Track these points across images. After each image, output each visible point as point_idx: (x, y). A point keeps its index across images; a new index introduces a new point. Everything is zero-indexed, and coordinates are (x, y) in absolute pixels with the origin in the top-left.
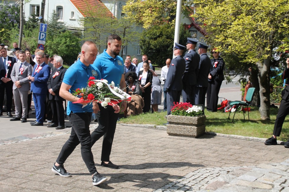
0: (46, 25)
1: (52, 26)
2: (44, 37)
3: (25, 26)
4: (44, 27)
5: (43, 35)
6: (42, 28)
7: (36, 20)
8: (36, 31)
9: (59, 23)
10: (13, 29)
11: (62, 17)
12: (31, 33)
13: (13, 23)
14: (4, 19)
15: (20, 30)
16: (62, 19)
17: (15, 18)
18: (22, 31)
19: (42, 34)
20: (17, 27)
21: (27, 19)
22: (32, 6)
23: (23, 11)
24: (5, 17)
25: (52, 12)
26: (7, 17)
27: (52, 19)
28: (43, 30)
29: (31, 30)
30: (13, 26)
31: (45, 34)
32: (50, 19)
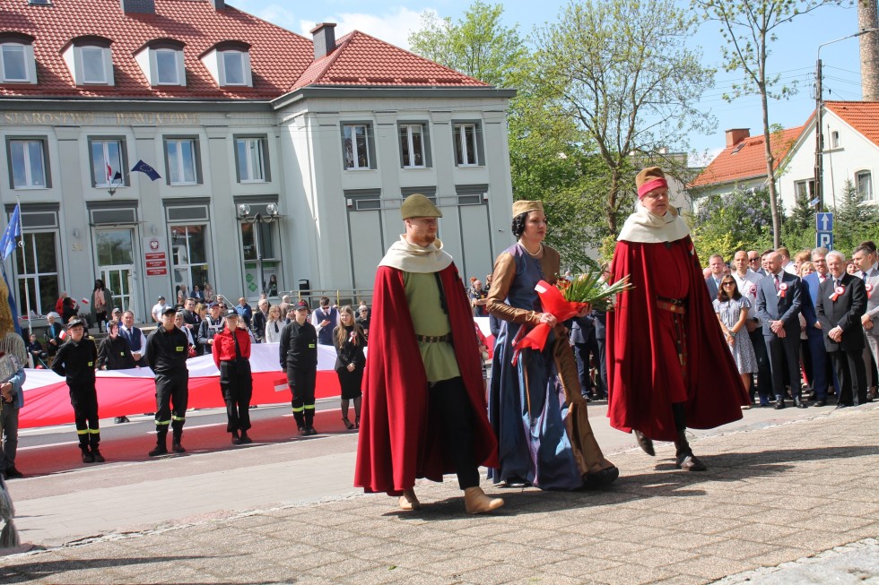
0: (829, 216)
1: (848, 218)
2: (828, 242)
3: (783, 229)
4: (825, 219)
5: (825, 239)
6: (821, 224)
7: (809, 210)
8: (811, 233)
9: (863, 207)
10: (760, 239)
11: (871, 193)
12: (799, 239)
13: (758, 225)
14: (739, 221)
15: (775, 237)
16: (871, 199)
17: (764, 214)
18: (779, 239)
19: (822, 236)
20: (767, 235)
21: (788, 214)
22: (801, 183)
23: (778, 198)
24: (741, 218)
25: (845, 186)
26: (746, 215)
27: (844, 201)
28: (825, 228)
29: (798, 234)
30: (760, 232)
31: (830, 234)
32: (841, 203)
